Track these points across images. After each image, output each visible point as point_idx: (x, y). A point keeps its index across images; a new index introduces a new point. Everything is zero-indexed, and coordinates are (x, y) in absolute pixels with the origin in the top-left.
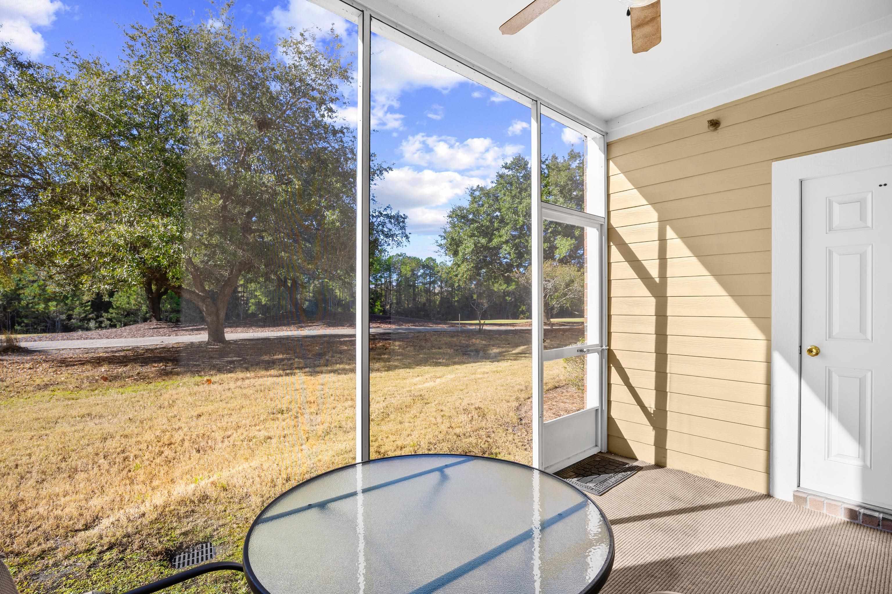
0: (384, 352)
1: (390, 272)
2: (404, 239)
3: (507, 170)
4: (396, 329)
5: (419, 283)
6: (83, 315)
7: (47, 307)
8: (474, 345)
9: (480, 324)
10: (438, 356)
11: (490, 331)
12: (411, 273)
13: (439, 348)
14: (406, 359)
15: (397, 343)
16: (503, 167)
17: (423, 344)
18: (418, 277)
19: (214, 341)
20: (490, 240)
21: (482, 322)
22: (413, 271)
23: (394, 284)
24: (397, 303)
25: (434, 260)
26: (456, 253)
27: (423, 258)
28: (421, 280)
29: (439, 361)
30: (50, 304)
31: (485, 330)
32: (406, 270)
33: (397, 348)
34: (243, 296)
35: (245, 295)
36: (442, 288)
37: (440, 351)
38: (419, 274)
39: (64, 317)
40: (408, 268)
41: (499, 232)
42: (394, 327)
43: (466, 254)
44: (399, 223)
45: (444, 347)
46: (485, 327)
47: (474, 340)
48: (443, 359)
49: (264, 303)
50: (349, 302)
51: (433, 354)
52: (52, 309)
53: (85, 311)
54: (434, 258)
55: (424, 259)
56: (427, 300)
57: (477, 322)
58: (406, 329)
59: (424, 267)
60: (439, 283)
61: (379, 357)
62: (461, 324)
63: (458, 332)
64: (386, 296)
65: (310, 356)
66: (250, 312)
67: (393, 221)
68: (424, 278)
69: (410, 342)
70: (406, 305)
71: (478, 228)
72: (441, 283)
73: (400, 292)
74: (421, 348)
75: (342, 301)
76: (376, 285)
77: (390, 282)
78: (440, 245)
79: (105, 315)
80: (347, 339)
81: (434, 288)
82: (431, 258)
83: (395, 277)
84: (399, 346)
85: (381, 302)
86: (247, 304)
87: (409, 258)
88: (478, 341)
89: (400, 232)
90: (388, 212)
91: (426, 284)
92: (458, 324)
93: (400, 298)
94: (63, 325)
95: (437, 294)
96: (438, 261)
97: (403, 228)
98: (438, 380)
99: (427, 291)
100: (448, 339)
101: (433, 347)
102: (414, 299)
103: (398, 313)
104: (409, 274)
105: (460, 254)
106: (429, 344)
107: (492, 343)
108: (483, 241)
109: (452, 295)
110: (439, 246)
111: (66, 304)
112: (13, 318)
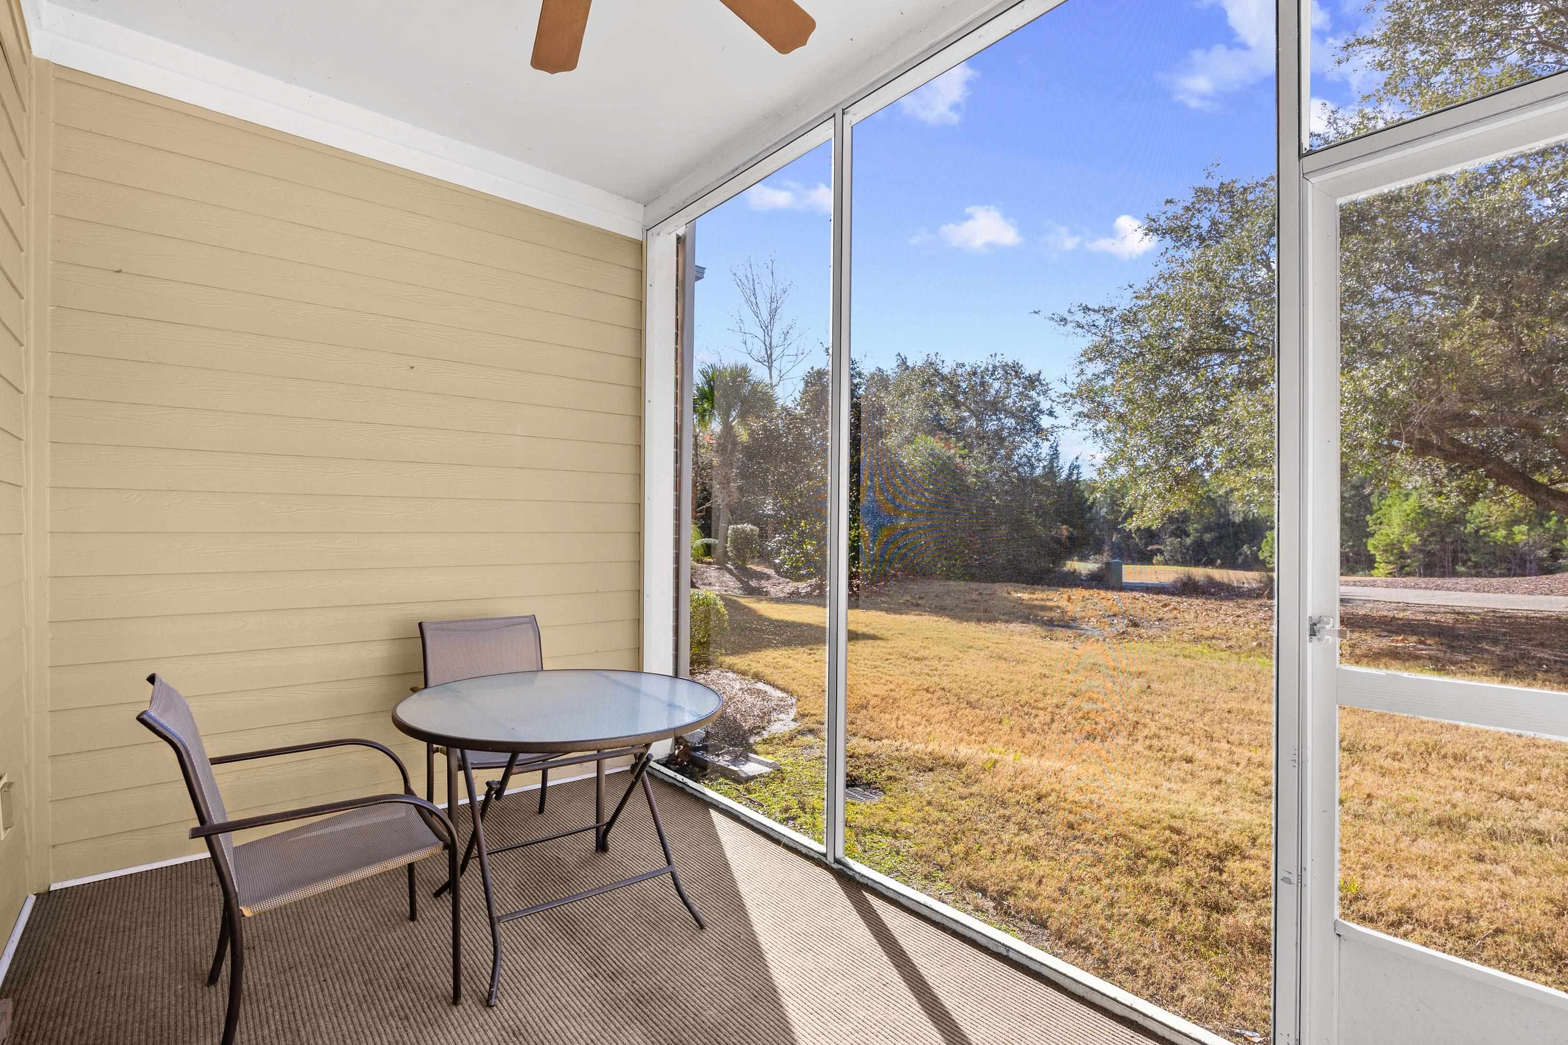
30: (1516, 529)
112: (1455, 552)
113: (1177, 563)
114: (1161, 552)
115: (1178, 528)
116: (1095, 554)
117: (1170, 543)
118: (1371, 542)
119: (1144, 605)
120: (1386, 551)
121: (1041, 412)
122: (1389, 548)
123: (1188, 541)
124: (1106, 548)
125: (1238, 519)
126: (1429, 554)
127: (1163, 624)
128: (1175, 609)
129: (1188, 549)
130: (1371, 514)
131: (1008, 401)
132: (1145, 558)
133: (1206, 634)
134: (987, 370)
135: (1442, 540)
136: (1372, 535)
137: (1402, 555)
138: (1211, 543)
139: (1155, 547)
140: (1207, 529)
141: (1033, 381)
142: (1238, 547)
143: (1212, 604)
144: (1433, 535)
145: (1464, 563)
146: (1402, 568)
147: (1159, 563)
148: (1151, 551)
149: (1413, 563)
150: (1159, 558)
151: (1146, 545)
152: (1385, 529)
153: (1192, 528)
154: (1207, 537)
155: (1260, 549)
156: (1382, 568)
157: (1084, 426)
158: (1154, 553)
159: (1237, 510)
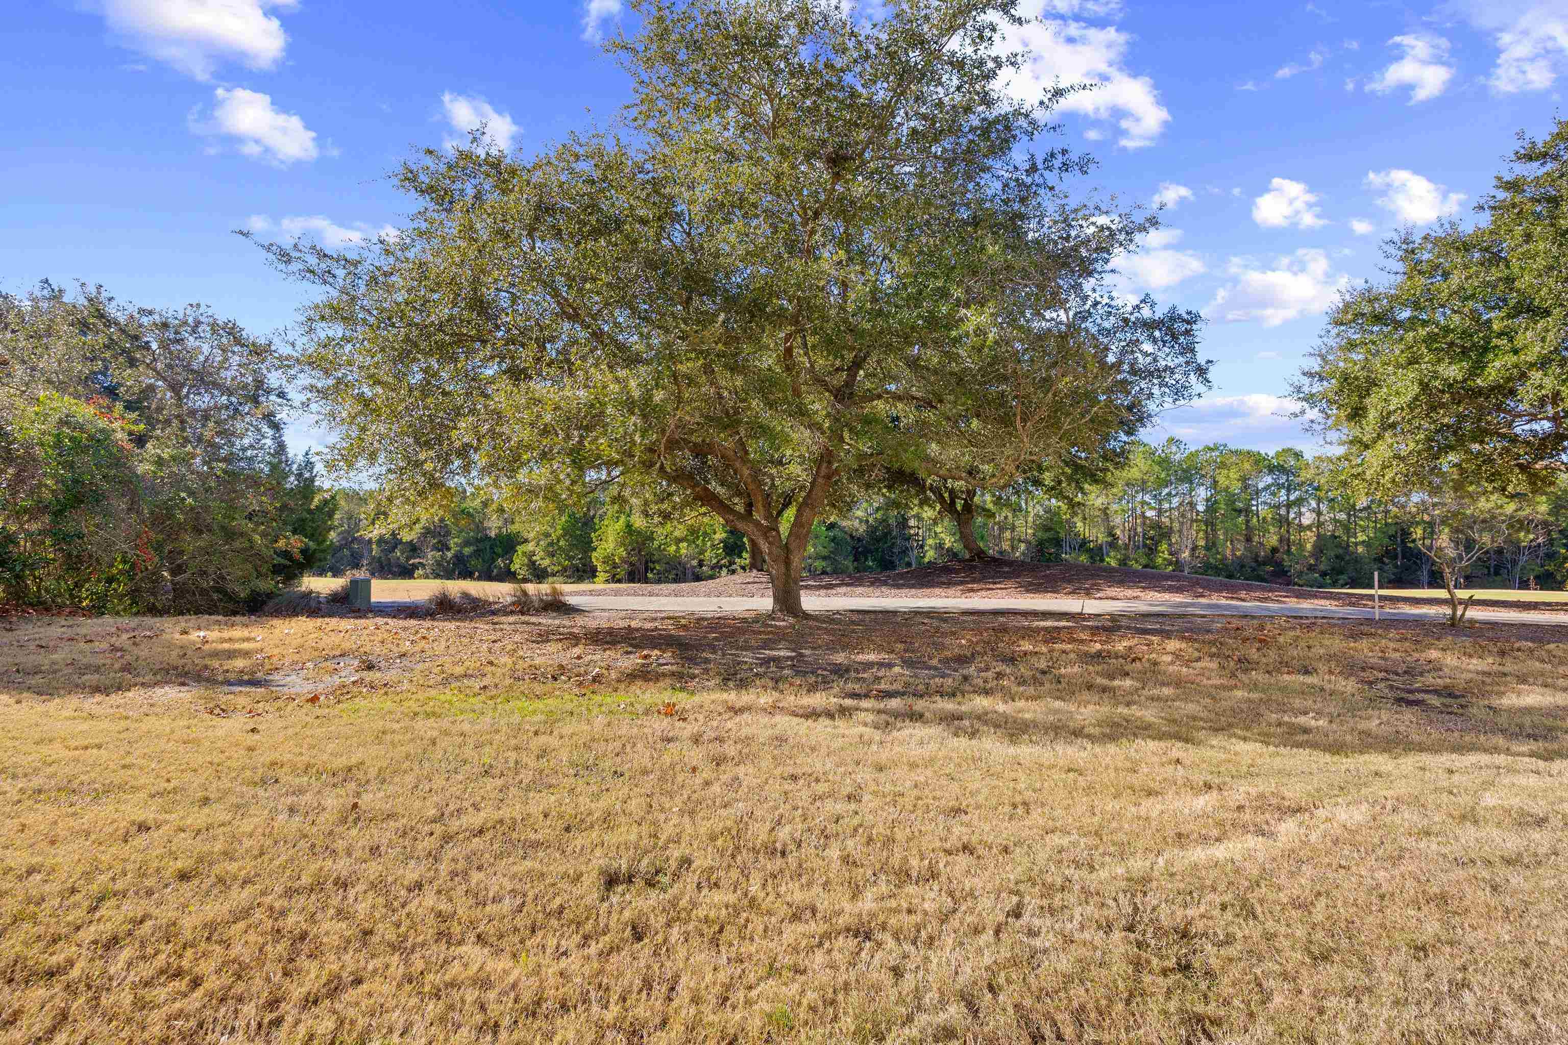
0: (1127, 668)
1: (1191, 483)
2: (1193, 378)
3: (1536, 164)
4: (1180, 605)
5: (1262, 509)
6: (714, 561)
7: (678, 548)
8: (1437, 668)
9: (1451, 602)
10: (1297, 703)
11: (1493, 625)
12: (1240, 484)
13: (1307, 672)
14: (1186, 700)
15: (1173, 645)
16: (1519, 157)
17: (1253, 654)
18: (1258, 492)
19: (781, 610)
20: (1478, 367)
21: (1463, 594)
22: (1244, 479)
23: (1201, 508)
24: (1207, 548)
25: (1298, 455)
26: (1357, 414)
27: (1270, 450)
28: (1265, 497)
29: (1302, 720)
30: (681, 545)
31: (1472, 621)
32: (1230, 480)
33: (1169, 658)
34: (917, 534)
35: (921, 532)
36: (1319, 513)
37: (1309, 680)
38: (1261, 485)
39: (695, 563)
40: (1234, 475)
41: (1511, 340)
42: (1178, 598)
43: (1389, 414)
44: (1175, 338)
45: (1322, 667)
46: (1473, 613)
47: (1434, 654)
48: (1319, 714)
49: (948, 545)
50: (1101, 546)
51: (1283, 689)
52: (683, 551)
53: (717, 555)
54: (1298, 448)
55: (1271, 454)
56: (1281, 540)
57: (1442, 594)
58: (1210, 606)
59: (1271, 469)
60: (1314, 504)
61: (1106, 682)
62: (1382, 598)
63: (1370, 621)
64: (1180, 531)
65: (934, 662)
66: (926, 560)
67: (1157, 334)
68: (1273, 494)
69: (1212, 643)
70: (1228, 552)
71: (1431, 339)
72: (1319, 501)
73: (1213, 524)
74: (1245, 664)
75: (1090, 542)
76: (1160, 512)
77: (1192, 505)
78: (1310, 399)
79: (737, 560)
80: (1049, 623)
81: (1300, 514)
82: (1290, 450)
83: (1202, 493)
84: (1177, 655)
85: (1170, 545)
86: (922, 547)
87: (1236, 453)
88: (1450, 660)
89: (1181, 360)
90: (1146, 313)
91: (1278, 507)
92: (1371, 597)
93: (1215, 536)
94: (693, 573)
95: (1309, 528)
96: (1309, 455)
97: (1190, 349)
98: (1288, 828)
99: (1283, 521)
100: (1336, 643)
101: (1284, 665)
102: (1249, 539)
103: (1208, 568)
104: (1236, 487)
105: (1372, 415)
106: (1272, 655)
107: (1509, 667)
108: (1453, 371)
109: (1347, 530)
110: (1305, 399)
111: (697, 546)
112: (647, 562)
113: (437, 576)
114: (423, 566)
115: (440, 542)
116: (353, 568)
117: (431, 556)
118: (594, 554)
119: (386, 635)
120: (604, 562)
121: (268, 392)
122: (607, 560)
123: (449, 555)
124: (365, 562)
125: (493, 534)
126: (632, 564)
127: (406, 662)
128: (424, 638)
129: (448, 563)
130: (595, 531)
131: (223, 373)
132: (407, 573)
133: (459, 670)
134: (185, 323)
135: (639, 552)
136: (595, 549)
137: (615, 566)
138: (470, 556)
139: (417, 560)
140: (467, 543)
141: (259, 351)
142: (493, 560)
143: (466, 626)
144: (633, 550)
145: (652, 570)
146: (614, 576)
147: (420, 577)
148: (413, 564)
149: (621, 572)
150: (420, 572)
151: (408, 559)
152: (604, 545)
153: (453, 542)
154: (467, 551)
155: (511, 561)
156: (602, 576)
157: (319, 409)
158: (415, 567)
159: (493, 525)
